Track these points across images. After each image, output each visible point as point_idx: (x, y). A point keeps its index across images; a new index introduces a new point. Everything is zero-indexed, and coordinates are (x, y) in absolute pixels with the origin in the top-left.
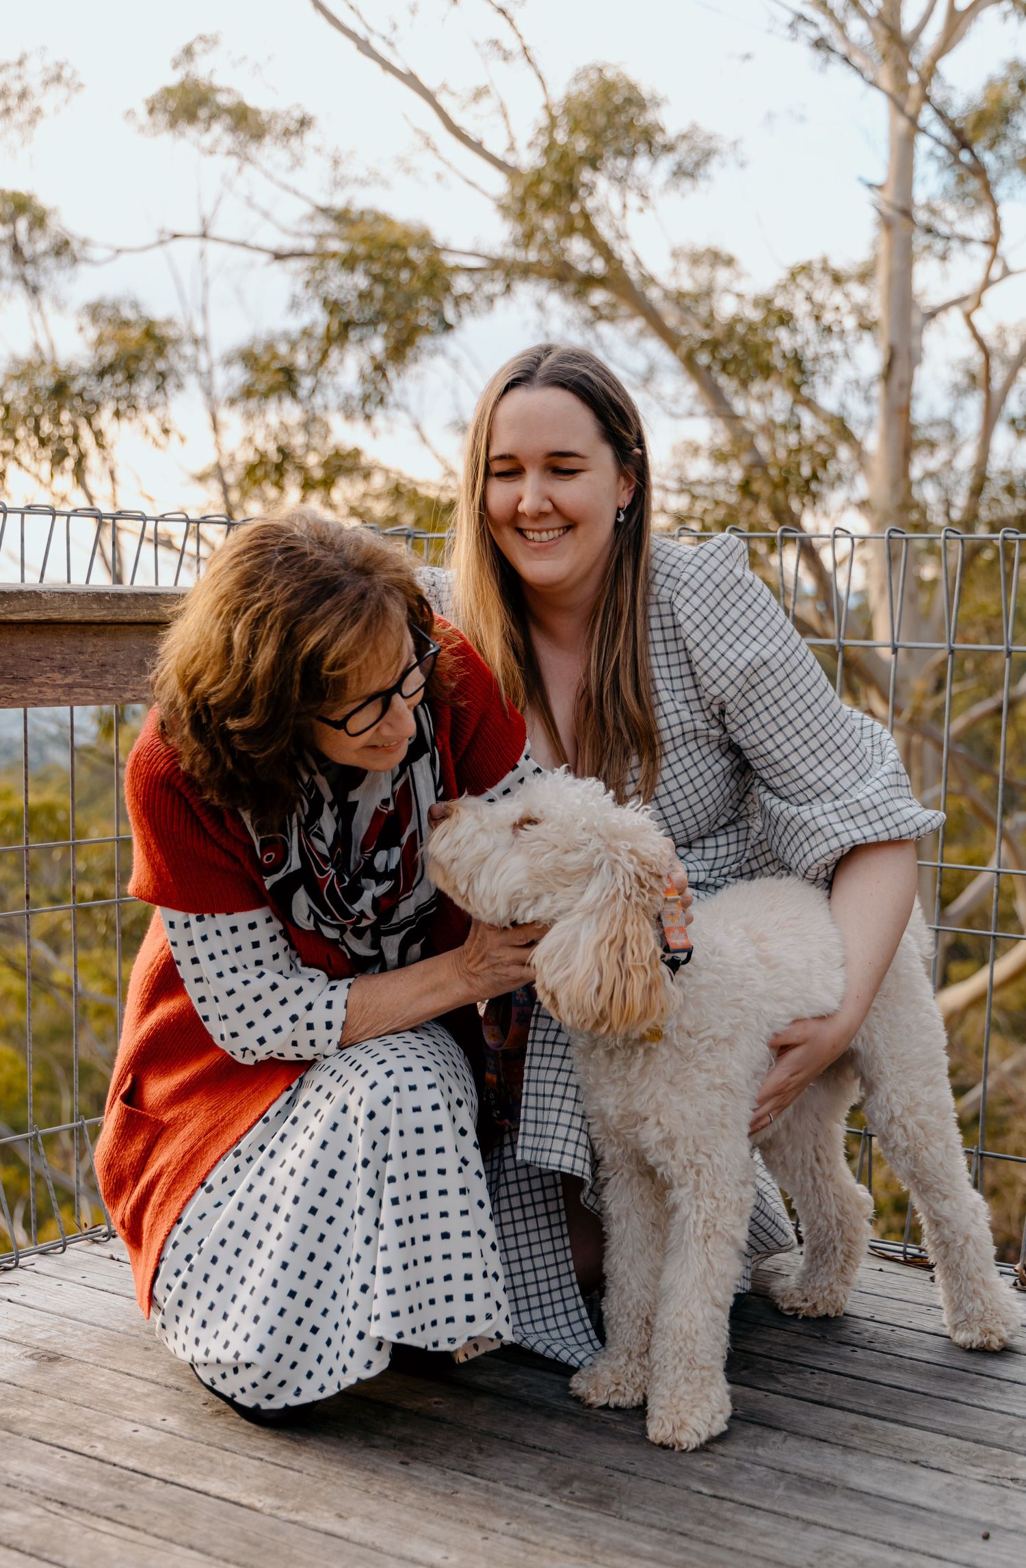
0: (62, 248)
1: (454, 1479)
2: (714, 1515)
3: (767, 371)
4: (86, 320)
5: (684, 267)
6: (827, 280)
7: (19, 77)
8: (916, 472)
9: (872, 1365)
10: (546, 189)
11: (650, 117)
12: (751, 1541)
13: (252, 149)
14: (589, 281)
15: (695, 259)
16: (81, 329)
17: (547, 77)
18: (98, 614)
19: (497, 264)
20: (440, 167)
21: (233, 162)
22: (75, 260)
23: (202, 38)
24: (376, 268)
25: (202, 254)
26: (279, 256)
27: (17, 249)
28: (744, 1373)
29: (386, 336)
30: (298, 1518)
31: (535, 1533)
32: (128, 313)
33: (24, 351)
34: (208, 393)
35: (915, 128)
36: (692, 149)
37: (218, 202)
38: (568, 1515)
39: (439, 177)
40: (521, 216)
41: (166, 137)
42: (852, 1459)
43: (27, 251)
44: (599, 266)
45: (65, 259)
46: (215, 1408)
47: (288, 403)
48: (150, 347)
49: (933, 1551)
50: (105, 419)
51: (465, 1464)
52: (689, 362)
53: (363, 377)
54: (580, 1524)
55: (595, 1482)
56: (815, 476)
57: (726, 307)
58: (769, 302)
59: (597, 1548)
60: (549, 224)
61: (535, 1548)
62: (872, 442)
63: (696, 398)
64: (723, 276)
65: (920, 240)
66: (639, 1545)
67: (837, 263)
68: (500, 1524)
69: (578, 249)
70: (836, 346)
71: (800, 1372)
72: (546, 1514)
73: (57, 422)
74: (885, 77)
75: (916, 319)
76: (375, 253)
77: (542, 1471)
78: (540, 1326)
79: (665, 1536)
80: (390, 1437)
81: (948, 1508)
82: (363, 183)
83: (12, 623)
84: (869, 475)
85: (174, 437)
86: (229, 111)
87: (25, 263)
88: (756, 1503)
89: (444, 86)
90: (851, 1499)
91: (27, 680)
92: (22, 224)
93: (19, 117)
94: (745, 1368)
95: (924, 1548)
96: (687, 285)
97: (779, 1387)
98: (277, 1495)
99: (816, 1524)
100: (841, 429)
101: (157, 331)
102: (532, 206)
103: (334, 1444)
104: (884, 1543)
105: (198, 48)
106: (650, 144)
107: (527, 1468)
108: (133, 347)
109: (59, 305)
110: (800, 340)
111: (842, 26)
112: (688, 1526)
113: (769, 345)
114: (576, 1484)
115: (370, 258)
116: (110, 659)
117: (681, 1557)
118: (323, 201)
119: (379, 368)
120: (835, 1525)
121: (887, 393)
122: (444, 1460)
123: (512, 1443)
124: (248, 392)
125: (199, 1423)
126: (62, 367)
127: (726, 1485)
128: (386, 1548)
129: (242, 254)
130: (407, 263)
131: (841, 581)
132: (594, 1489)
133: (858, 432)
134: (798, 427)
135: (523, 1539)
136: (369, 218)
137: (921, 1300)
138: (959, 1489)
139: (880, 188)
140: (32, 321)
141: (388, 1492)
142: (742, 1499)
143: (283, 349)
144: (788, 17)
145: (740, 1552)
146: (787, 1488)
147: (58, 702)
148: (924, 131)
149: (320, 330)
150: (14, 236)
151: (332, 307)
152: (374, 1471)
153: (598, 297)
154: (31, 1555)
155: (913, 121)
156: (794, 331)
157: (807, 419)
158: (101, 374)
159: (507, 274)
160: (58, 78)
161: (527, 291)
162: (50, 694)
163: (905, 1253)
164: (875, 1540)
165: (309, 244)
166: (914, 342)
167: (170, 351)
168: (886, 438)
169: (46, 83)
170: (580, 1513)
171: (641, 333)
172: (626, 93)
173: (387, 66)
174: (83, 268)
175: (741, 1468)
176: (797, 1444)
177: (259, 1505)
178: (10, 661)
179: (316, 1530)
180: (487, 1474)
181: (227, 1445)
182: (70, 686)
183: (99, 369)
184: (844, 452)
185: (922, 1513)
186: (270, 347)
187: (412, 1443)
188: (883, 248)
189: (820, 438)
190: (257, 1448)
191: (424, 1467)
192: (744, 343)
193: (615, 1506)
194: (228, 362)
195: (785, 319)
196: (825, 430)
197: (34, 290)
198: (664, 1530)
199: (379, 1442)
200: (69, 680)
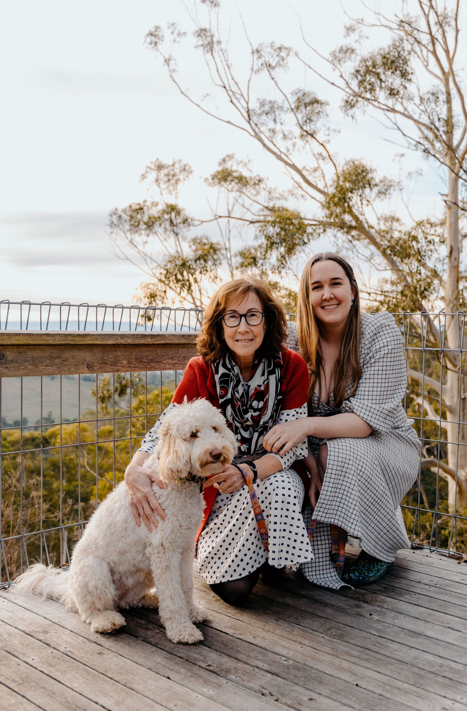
0: (185, 221)
1: (293, 626)
2: (379, 643)
3: (408, 256)
4: (192, 244)
5: (382, 223)
6: (429, 226)
7: (173, 170)
8: (461, 287)
9: (436, 592)
10: (336, 199)
11: (370, 175)
12: (391, 653)
13: (244, 190)
14: (351, 228)
15: (386, 219)
16: (190, 246)
17: (337, 164)
18: (183, 341)
19: (321, 223)
20: (303, 193)
21: (238, 193)
22: (189, 225)
23: (228, 156)
24: (282, 226)
25: (229, 221)
26: (252, 222)
27: (171, 222)
28: (392, 593)
29: (285, 247)
30: (241, 637)
31: (318, 646)
32: (205, 241)
33: (173, 252)
34: (230, 265)
35: (458, 176)
36: (384, 185)
37: (234, 206)
38: (329, 640)
39: (302, 196)
40: (328, 208)
41: (217, 187)
42: (428, 625)
43: (175, 222)
44: (354, 223)
45: (186, 225)
46: (216, 598)
47: (254, 268)
48: (212, 251)
49: (454, 659)
50: (197, 275)
51: (296, 621)
52: (384, 253)
53: (278, 260)
54: (334, 644)
55: (339, 629)
56: (425, 289)
57: (396, 235)
58: (410, 233)
59: (339, 652)
60: (338, 210)
61: (318, 651)
62: (445, 277)
63: (386, 264)
64: (395, 225)
65: (461, 212)
66: (353, 652)
67: (433, 220)
68: (307, 642)
69: (347, 218)
70: (432, 247)
71: (411, 594)
72: (322, 640)
73: (182, 274)
74: (447, 161)
75: (460, 237)
76: (282, 221)
77: (322, 625)
78: (322, 576)
79: (362, 649)
80: (272, 611)
81: (460, 645)
82: (279, 199)
83: (156, 344)
84: (444, 288)
85: (218, 279)
86: (237, 178)
87: (174, 226)
88: (394, 639)
89: (304, 168)
90: (426, 639)
91: (161, 362)
92: (173, 214)
93: (173, 182)
94: (392, 592)
95: (451, 658)
96: (383, 227)
97: (403, 599)
98: (234, 629)
99: (414, 648)
100: (435, 274)
101: (214, 246)
102: (332, 205)
103: (254, 613)
104: (437, 655)
105: (227, 159)
106: (370, 185)
107: (316, 624)
108: (206, 252)
109: (184, 239)
110: (420, 245)
111: (433, 145)
112: (370, 646)
113: (410, 247)
114: (333, 630)
115: (280, 222)
116: (187, 355)
117: (367, 657)
118: (266, 204)
119: (283, 257)
120: (420, 648)
121: (450, 261)
122: (290, 620)
123: (313, 615)
124: (242, 265)
125: (211, 604)
126: (184, 258)
127: (383, 633)
128: (268, 649)
129: (240, 222)
130: (292, 223)
131: (436, 323)
132: (339, 632)
133: (441, 274)
134: (420, 274)
135: (314, 648)
136: (281, 209)
137: (454, 570)
138: (464, 638)
139: (447, 196)
140: (176, 243)
141: (271, 630)
142: (389, 638)
143: (253, 251)
144: (414, 143)
145: (387, 656)
146: (405, 634)
147: (170, 369)
148: (461, 178)
149: (264, 245)
150: (171, 218)
151: (268, 238)
152: (266, 622)
153: (354, 233)
154: (154, 646)
155: (457, 175)
156: (418, 242)
157: (423, 271)
158: (196, 261)
159: (324, 227)
160: (184, 170)
161: (331, 232)
162: (168, 366)
163: (449, 554)
164: (434, 654)
165: (262, 218)
166: (460, 245)
167: (218, 252)
168: (450, 276)
169: (181, 171)
170: (334, 640)
171: (368, 243)
172: (361, 169)
173: (286, 163)
174: (191, 227)
175: (389, 627)
176: (409, 619)
177: (228, 632)
178: (155, 356)
179: (246, 642)
180: (304, 625)
181: (219, 611)
182: (174, 364)
183: (195, 258)
184: (436, 282)
185: (451, 646)
186: (249, 250)
187: (280, 613)
188: (448, 215)
189: (427, 277)
190: (229, 613)
191: (283, 622)
192: (401, 246)
193: (346, 638)
194: (236, 256)
195: (415, 238)
196: (429, 274)
197: (177, 234)
198: (362, 647)
199: (268, 612)
200: (174, 362)
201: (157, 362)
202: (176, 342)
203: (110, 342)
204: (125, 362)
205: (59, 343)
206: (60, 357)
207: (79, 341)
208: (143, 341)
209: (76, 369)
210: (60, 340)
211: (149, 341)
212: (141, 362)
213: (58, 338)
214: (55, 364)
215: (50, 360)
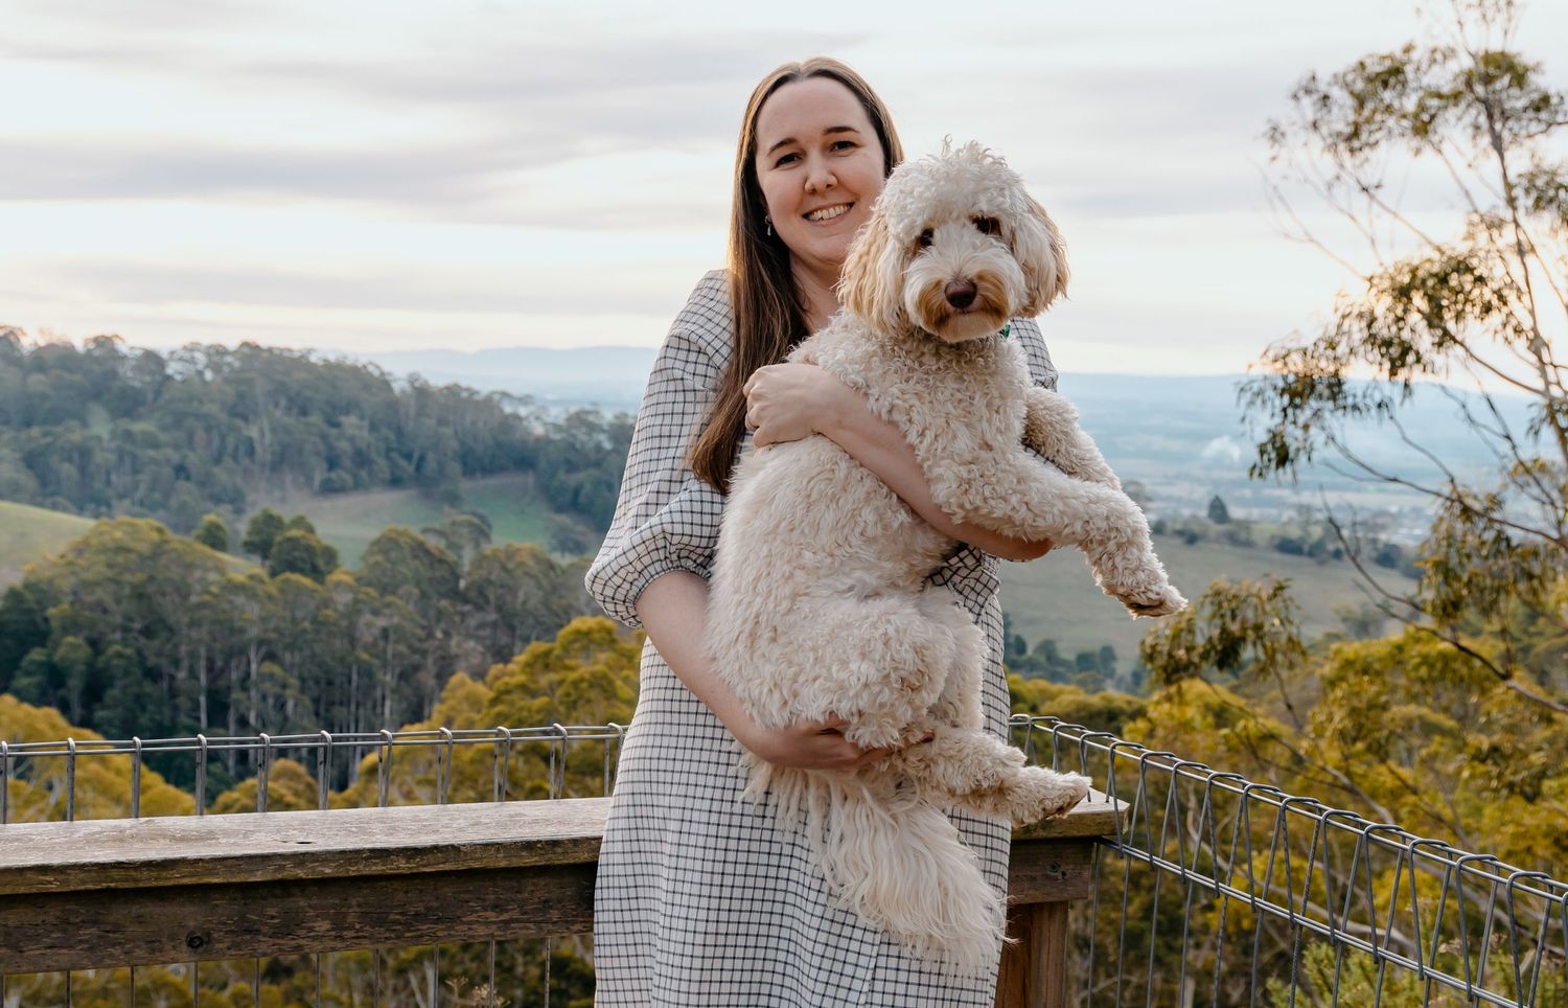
0: (1538, 105)
22: (1550, 119)
91: (454, 920)
92: (1502, 83)
182: (507, 922)
201: (439, 920)
202: (503, 864)
203: (258, 877)
204: (323, 926)
205: (82, 887)
206: (95, 923)
207: (148, 880)
208: (377, 868)
209: (153, 951)
210: (84, 882)
211: (403, 866)
212: (381, 921)
213: (74, 876)
214: (81, 942)
215: (64, 931)
